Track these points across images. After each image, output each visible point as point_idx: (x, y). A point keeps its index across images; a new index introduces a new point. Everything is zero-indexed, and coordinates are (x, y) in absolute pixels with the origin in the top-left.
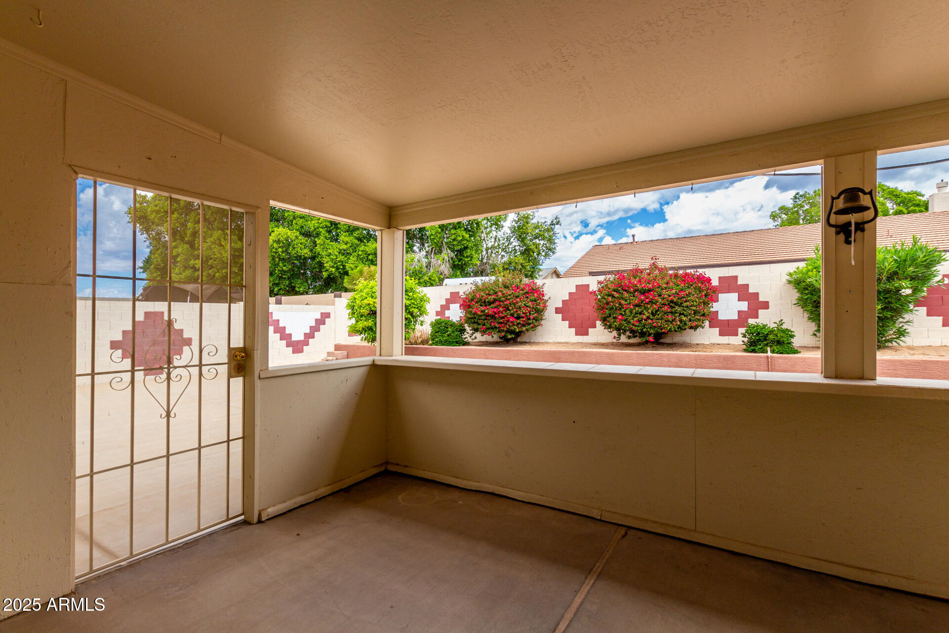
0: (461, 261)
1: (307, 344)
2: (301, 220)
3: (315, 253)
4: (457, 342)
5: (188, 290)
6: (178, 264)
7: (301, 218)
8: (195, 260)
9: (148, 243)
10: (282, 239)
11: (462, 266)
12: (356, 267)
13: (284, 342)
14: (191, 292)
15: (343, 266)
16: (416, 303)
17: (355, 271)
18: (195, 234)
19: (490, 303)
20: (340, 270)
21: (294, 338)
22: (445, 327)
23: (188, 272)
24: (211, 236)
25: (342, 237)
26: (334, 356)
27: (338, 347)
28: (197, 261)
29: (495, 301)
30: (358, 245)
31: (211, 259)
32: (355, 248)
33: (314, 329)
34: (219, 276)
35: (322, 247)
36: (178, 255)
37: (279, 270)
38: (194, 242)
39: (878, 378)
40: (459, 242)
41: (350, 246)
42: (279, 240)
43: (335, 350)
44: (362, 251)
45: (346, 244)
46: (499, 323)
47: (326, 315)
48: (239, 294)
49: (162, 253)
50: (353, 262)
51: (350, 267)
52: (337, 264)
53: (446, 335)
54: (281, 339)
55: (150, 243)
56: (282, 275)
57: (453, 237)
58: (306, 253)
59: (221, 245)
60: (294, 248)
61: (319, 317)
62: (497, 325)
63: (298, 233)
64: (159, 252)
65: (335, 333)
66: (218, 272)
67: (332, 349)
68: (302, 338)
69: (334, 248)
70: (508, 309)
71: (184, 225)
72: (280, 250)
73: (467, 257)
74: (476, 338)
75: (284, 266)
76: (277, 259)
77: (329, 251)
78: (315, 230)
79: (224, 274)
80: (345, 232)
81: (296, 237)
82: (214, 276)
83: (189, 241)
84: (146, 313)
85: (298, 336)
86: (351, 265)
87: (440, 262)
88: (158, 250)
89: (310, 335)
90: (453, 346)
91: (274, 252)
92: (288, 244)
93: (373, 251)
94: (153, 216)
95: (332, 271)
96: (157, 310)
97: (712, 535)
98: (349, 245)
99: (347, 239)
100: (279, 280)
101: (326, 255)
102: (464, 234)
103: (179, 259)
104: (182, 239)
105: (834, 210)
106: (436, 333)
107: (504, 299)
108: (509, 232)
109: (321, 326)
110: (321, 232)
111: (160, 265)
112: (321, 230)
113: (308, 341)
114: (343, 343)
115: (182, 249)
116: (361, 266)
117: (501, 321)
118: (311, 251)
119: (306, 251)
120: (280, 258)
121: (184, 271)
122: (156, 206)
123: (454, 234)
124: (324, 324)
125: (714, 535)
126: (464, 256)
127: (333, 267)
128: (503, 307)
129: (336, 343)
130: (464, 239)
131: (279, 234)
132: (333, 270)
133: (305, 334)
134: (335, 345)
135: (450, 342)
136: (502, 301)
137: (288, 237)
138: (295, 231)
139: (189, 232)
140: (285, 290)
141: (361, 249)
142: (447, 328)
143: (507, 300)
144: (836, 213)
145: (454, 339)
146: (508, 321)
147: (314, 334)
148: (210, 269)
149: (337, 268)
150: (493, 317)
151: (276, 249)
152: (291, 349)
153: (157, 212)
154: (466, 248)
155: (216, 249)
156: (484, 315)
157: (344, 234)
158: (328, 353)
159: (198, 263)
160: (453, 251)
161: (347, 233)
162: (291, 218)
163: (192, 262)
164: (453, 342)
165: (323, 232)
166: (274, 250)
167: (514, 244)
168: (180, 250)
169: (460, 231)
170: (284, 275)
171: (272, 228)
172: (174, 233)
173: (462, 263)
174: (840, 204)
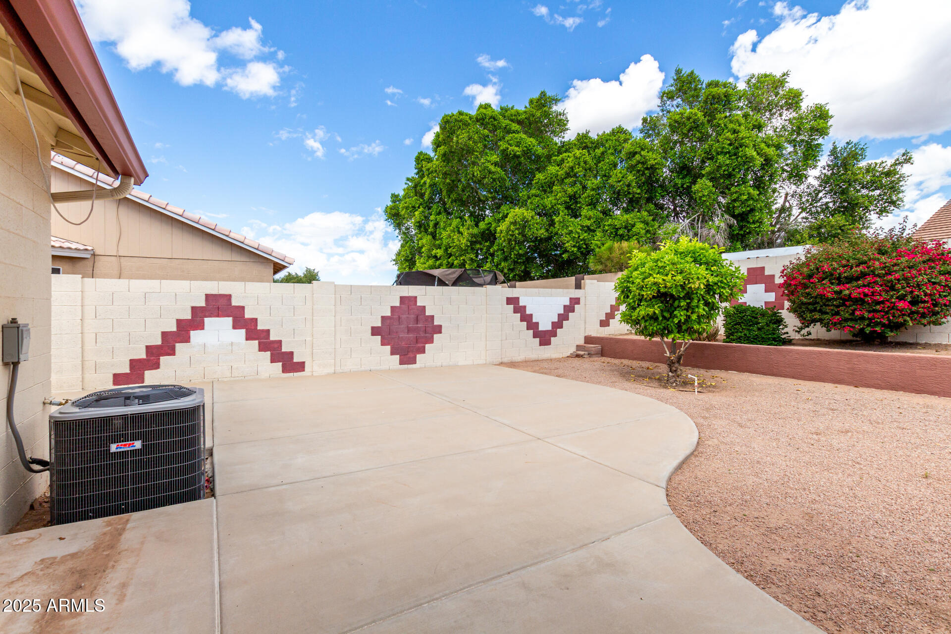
0: (744, 229)
1: (555, 335)
2: (538, 198)
3: (552, 232)
4: (774, 339)
5: (435, 275)
6: (423, 254)
7: (536, 196)
8: (437, 249)
9: (400, 237)
10: (519, 220)
11: (743, 236)
12: (603, 244)
13: (531, 332)
14: (438, 278)
15: (586, 245)
16: (725, 281)
17: (603, 248)
18: (436, 225)
19: (850, 279)
20: (582, 250)
21: (541, 328)
22: (753, 317)
23: (431, 262)
24: (450, 225)
25: (585, 211)
26: (585, 351)
27: (589, 340)
28: (438, 251)
29: (863, 275)
30: (602, 219)
31: (450, 247)
32: (598, 223)
33: (563, 317)
34: (457, 263)
35: (562, 224)
36: (423, 246)
37: (515, 254)
38: (436, 232)
40: (742, 203)
41: (594, 222)
42: (515, 221)
43: (585, 343)
44: (609, 225)
45: (589, 219)
46: (869, 312)
47: (575, 301)
48: (482, 279)
49: (410, 245)
50: (600, 239)
51: (597, 245)
52: (579, 242)
53: (755, 329)
54: (528, 329)
55: (401, 237)
56: (518, 259)
57: (735, 196)
58: (542, 234)
59: (459, 232)
60: (530, 229)
61: (568, 303)
62: (866, 315)
63: (534, 213)
64: (408, 245)
65: (585, 323)
66: (457, 259)
67: (581, 342)
68: (549, 327)
69: (575, 225)
70: (892, 288)
71: (427, 218)
72: (517, 232)
73: (754, 223)
74: (809, 334)
75: (520, 249)
76: (513, 243)
77: (570, 229)
78: (552, 207)
79: (462, 261)
80: (587, 205)
81: (532, 217)
82: (453, 264)
83: (431, 232)
84: (401, 298)
85: (545, 325)
86: (597, 242)
87: (713, 231)
88: (407, 242)
89: (558, 325)
90: (769, 345)
91: (511, 235)
92: (524, 225)
93: (624, 224)
94: (403, 212)
95: (573, 251)
96: (411, 294)
98: (592, 221)
99: (591, 213)
100: (514, 265)
101: (566, 234)
102: (751, 191)
103: (423, 250)
104: (426, 231)
106: (735, 325)
107: (884, 272)
108: (816, 183)
109: (570, 314)
110: (558, 209)
111: (408, 257)
112: (560, 206)
113: (556, 331)
114: (594, 334)
115: (426, 240)
116: (609, 244)
117: (878, 307)
118: (547, 230)
119: (543, 231)
120: (515, 241)
121: (427, 261)
122: (406, 203)
123: (736, 192)
124: (573, 311)
126: (748, 222)
127: (574, 246)
128: (881, 286)
129: (586, 335)
130: (750, 197)
131: (516, 215)
132: (576, 249)
133: (553, 323)
134: (585, 337)
135: (763, 338)
136: (879, 276)
137: (525, 217)
138: (530, 211)
139: (431, 224)
140: (519, 276)
141: (607, 223)
142: (756, 318)
143: (889, 273)
145: (770, 334)
146: (892, 307)
147: (562, 323)
148: (449, 258)
149: (579, 248)
150: (860, 301)
151: (513, 231)
152: (538, 340)
153: (407, 208)
154: (752, 210)
155: (456, 236)
156: (837, 298)
157: (586, 208)
158: (577, 346)
159: (439, 252)
160: (734, 216)
161: (589, 207)
162: (526, 197)
163: (434, 251)
164: (769, 339)
165: (562, 209)
166: (510, 233)
167: (824, 200)
168: (424, 241)
169: (745, 187)
170: (520, 259)
171: (507, 210)
172: (420, 226)
173: (745, 231)
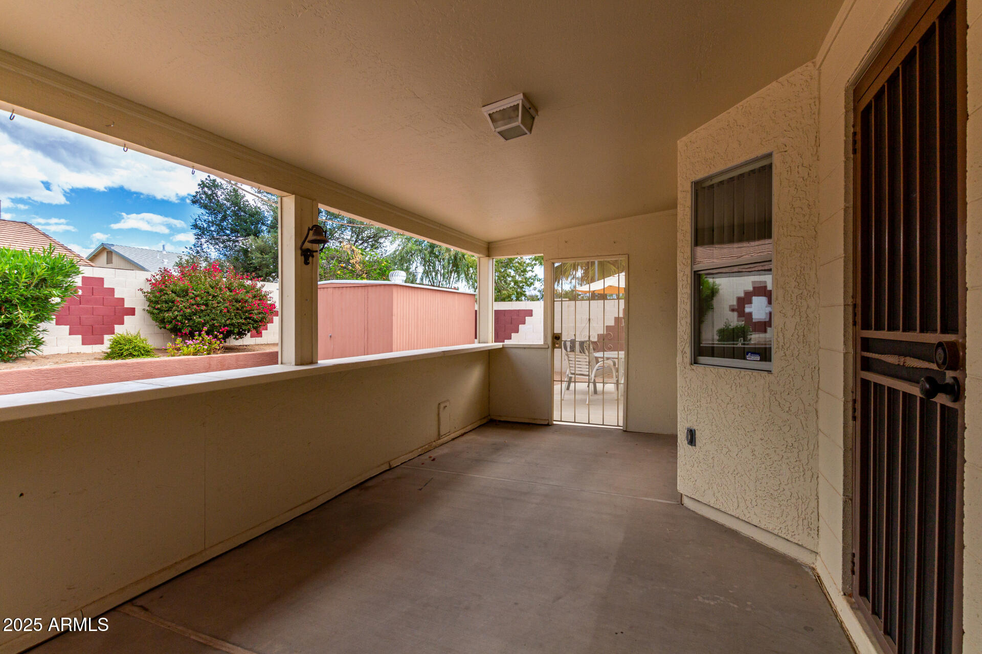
39: (319, 362)
97: (220, 543)
105: (307, 240)
125: (222, 542)
144: (308, 242)
174: (311, 237)
